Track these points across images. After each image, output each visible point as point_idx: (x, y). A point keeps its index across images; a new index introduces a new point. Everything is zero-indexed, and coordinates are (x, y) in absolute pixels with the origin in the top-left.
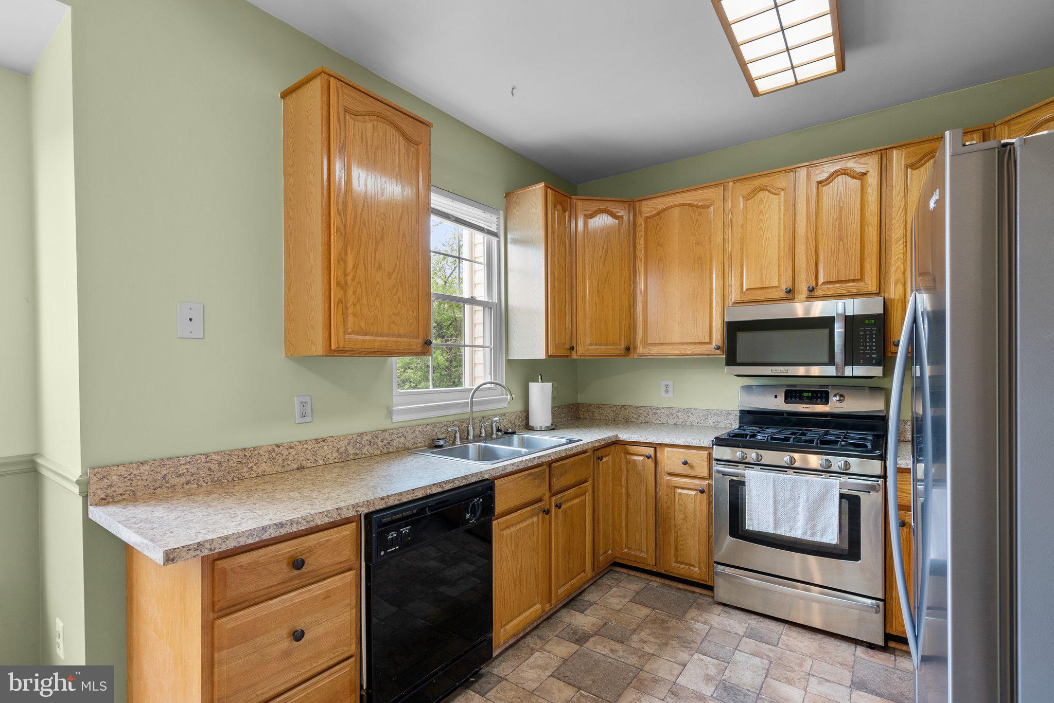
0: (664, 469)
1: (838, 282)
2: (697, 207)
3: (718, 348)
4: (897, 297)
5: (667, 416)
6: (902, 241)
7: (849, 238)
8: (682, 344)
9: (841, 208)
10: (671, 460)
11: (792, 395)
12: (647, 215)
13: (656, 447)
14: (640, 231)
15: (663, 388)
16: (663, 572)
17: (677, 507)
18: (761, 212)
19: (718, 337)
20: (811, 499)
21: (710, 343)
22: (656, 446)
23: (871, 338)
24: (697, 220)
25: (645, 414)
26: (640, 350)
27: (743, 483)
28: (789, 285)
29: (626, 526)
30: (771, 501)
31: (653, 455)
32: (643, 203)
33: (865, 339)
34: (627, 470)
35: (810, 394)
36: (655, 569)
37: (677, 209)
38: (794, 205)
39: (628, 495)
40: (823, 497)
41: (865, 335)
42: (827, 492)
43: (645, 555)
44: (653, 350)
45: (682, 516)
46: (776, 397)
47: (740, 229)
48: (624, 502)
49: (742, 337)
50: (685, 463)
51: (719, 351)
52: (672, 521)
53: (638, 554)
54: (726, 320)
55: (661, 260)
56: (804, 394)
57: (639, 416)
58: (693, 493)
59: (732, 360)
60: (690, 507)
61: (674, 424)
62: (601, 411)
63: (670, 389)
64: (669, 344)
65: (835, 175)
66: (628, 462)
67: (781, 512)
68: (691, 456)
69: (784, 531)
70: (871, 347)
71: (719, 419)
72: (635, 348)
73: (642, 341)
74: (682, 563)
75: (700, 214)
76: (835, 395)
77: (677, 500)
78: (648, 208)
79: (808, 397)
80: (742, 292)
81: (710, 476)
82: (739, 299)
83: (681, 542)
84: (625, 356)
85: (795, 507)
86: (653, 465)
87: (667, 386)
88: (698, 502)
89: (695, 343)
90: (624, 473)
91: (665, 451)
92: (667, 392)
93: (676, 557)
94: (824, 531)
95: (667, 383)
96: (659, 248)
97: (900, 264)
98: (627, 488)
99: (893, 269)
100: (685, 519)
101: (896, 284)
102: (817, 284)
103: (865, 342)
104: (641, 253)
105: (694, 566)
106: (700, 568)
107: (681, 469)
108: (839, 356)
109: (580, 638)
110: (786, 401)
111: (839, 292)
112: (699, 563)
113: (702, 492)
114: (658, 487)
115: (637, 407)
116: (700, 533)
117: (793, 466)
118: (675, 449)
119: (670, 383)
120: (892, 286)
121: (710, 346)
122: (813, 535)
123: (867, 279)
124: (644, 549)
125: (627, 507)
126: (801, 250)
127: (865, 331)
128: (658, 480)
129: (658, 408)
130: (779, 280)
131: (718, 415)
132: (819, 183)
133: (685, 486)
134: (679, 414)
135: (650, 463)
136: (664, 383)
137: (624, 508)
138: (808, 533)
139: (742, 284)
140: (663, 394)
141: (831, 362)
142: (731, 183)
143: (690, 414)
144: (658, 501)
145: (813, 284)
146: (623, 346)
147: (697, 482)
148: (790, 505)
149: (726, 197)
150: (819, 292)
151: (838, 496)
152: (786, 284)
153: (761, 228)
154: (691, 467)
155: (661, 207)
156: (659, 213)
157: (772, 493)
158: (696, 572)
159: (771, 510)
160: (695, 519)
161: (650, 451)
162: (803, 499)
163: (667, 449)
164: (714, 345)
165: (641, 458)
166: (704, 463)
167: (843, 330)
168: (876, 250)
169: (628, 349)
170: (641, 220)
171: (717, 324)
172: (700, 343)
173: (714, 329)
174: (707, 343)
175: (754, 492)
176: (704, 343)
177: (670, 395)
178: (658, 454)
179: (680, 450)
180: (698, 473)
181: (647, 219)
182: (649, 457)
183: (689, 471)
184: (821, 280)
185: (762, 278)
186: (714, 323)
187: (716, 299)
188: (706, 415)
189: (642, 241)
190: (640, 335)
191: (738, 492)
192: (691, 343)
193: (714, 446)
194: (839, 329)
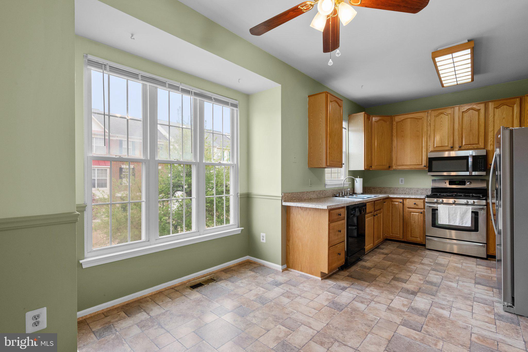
0: (407, 206)
1: (470, 144)
2: (417, 119)
3: (425, 166)
4: (491, 149)
5: (402, 191)
6: (492, 132)
7: (474, 130)
8: (411, 165)
9: (471, 121)
10: (409, 203)
11: (452, 182)
12: (397, 121)
13: (403, 200)
14: (394, 127)
15: (400, 181)
16: (406, 241)
17: (411, 219)
18: (441, 121)
19: (424, 162)
20: (462, 213)
21: (422, 165)
22: (403, 199)
23: (482, 163)
24: (417, 123)
25: (393, 190)
26: (394, 167)
27: (437, 210)
28: (452, 145)
29: (391, 226)
30: (447, 214)
31: (402, 202)
32: (396, 117)
34: (392, 207)
35: (458, 182)
36: (403, 240)
37: (409, 119)
38: (454, 119)
39: (392, 216)
41: (480, 162)
42: (467, 211)
43: (399, 236)
44: (400, 168)
45: (414, 222)
46: (446, 183)
47: (433, 126)
48: (391, 218)
49: (434, 162)
50: (415, 204)
51: (425, 167)
52: (410, 223)
53: (396, 235)
54: (428, 157)
55: (403, 136)
57: (391, 191)
58: (418, 214)
59: (430, 170)
60: (417, 218)
61: (405, 193)
62: (375, 190)
63: (403, 181)
64: (405, 165)
65: (469, 109)
66: (392, 205)
67: (451, 218)
68: (417, 201)
69: (452, 223)
70: (482, 165)
71: (423, 191)
72: (392, 167)
73: (395, 164)
74: (413, 237)
75: (418, 121)
76: (468, 182)
77: (411, 216)
78: (397, 119)
79: (457, 183)
80: (434, 147)
81: (424, 208)
82: (433, 150)
83: (413, 230)
84: (388, 169)
85: (456, 216)
86: (402, 205)
87: (402, 180)
88: (419, 216)
89: (416, 165)
90: (391, 208)
91: (407, 200)
92: (402, 182)
93: (411, 235)
94: (466, 223)
95: (402, 179)
96: (402, 132)
97: (492, 139)
98: (392, 213)
99: (489, 141)
100: (415, 222)
101: (490, 145)
102: (462, 145)
103: (480, 164)
104: (395, 134)
105: (418, 238)
106: (420, 238)
107: (413, 206)
108: (470, 169)
109: (387, 254)
110: (450, 184)
111: (470, 148)
112: (420, 237)
113: (421, 213)
114: (404, 212)
116: (420, 227)
117: (455, 203)
118: (411, 200)
119: (403, 179)
120: (489, 146)
121: (421, 166)
122: (462, 224)
123: (480, 144)
124: (398, 233)
125: (392, 220)
126: (456, 133)
127: (480, 160)
128: (404, 210)
129: (398, 188)
130: (448, 144)
131: (422, 190)
132: (463, 112)
133: (415, 212)
134: (407, 190)
135: (401, 205)
136: (400, 179)
137: (391, 220)
139: (434, 145)
140: (400, 183)
141: (468, 170)
142: (430, 111)
143: (411, 190)
144: (404, 217)
145: (461, 145)
146: (388, 166)
147: (419, 210)
148: (454, 215)
149: (428, 116)
150: (462, 148)
151: (471, 212)
152: (450, 146)
153: (441, 126)
154: (417, 205)
155: (402, 119)
156: (402, 121)
157: (448, 212)
158: (419, 240)
159: (448, 217)
160: (418, 222)
161: (401, 200)
162: (459, 213)
163: (408, 200)
164: (423, 165)
165: (397, 203)
166: (422, 204)
167: (472, 160)
168: (483, 134)
169: (390, 167)
170: (394, 123)
171: (424, 158)
172: (418, 165)
173: (423, 160)
174: (421, 165)
175: (441, 212)
176: (419, 165)
177: (403, 183)
178: (404, 201)
179: (413, 200)
180: (420, 207)
181: (397, 123)
182: (401, 202)
183: (416, 206)
184: (464, 144)
185: (442, 143)
186: (423, 158)
187: (424, 150)
188: (418, 190)
189: (395, 130)
190: (394, 162)
191: (434, 211)
192: (414, 165)
193: (426, 198)
194: (470, 160)
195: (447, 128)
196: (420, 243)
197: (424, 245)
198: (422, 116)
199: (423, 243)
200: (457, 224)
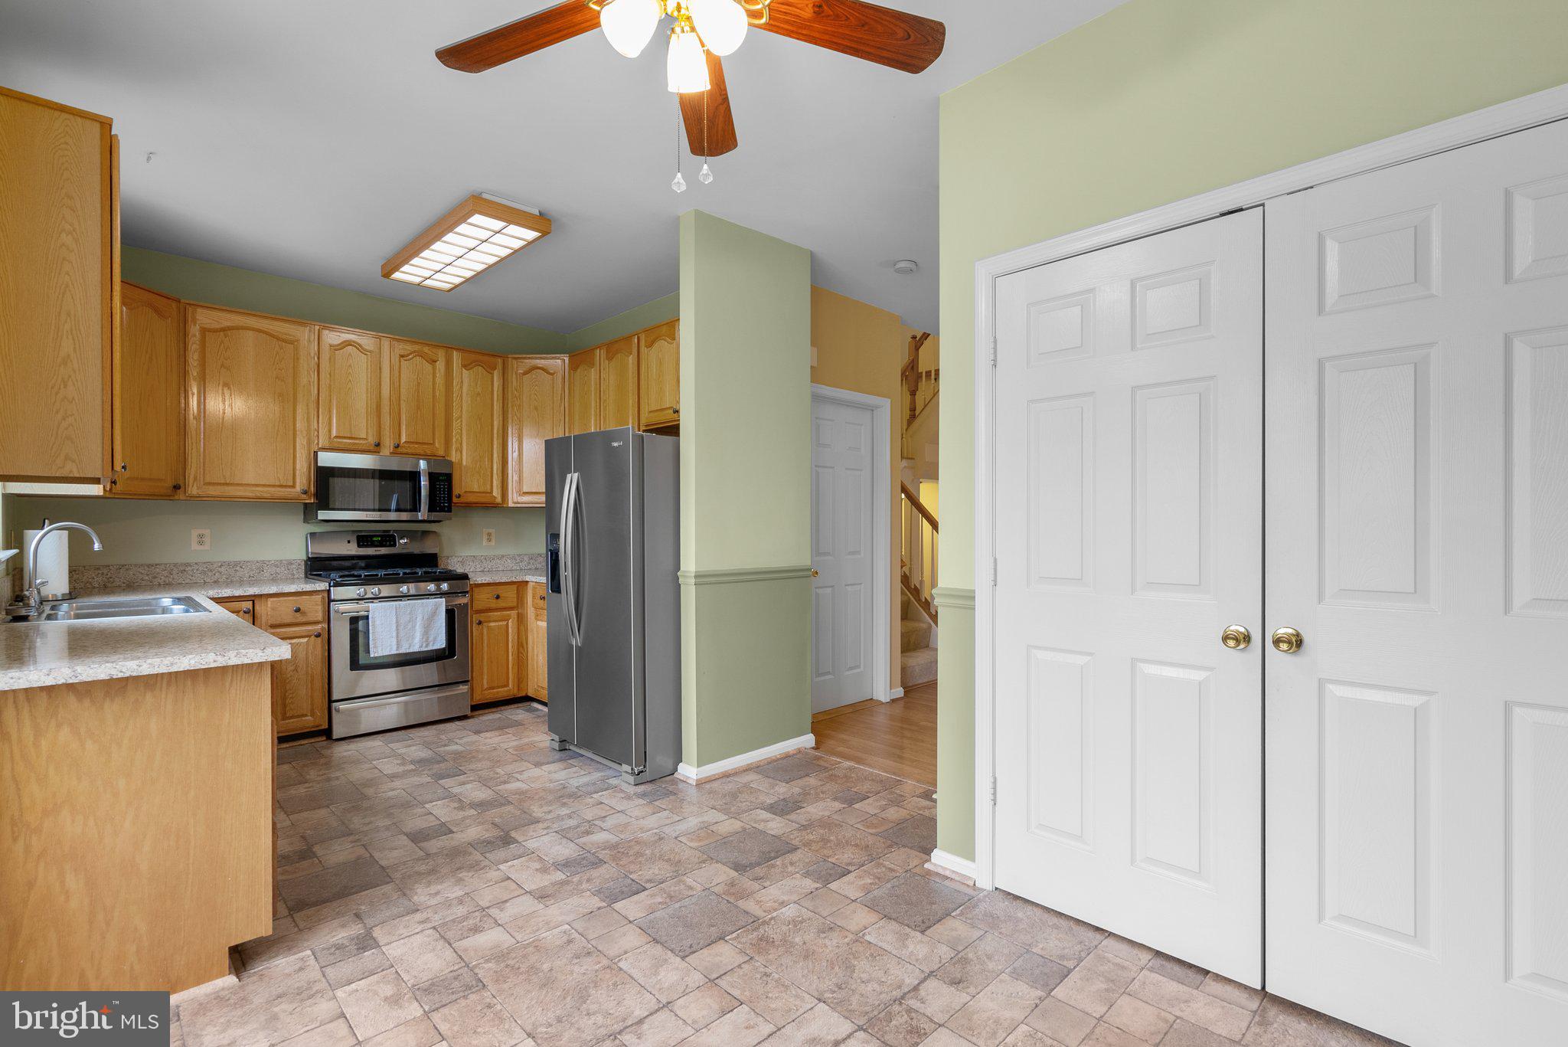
0: (266, 623)
1: (417, 443)
2: (278, 339)
3: (305, 492)
4: (456, 461)
5: (204, 573)
7: (424, 408)
8: (257, 485)
9: (417, 383)
11: (363, 540)
12: (204, 326)
13: (253, 601)
14: (193, 344)
15: (195, 539)
18: (350, 366)
19: (303, 480)
20: (426, 617)
21: (293, 486)
22: (253, 599)
23: (444, 491)
24: (277, 352)
25: (165, 573)
26: (193, 490)
27: (366, 618)
28: (376, 439)
30: (394, 627)
31: (251, 609)
32: (199, 310)
33: (440, 491)
35: (380, 539)
37: (251, 333)
38: (380, 369)
40: (434, 613)
41: (444, 488)
42: (437, 609)
44: (213, 491)
45: (293, 668)
46: (349, 542)
47: (328, 376)
49: (335, 483)
50: (298, 610)
51: (305, 496)
54: (315, 464)
56: (375, 539)
57: (155, 577)
58: (305, 640)
59: (321, 503)
61: (215, 582)
63: (207, 540)
64: (238, 485)
67: (402, 634)
68: (305, 602)
69: (404, 649)
70: (444, 497)
71: (278, 570)
72: (185, 487)
73: (195, 479)
74: (290, 717)
75: (281, 347)
76: (402, 538)
78: (206, 318)
79: (377, 542)
80: (329, 438)
82: (327, 445)
83: (291, 696)
85: (414, 627)
87: (201, 536)
88: (311, 647)
89: (274, 486)
91: (269, 603)
92: (201, 543)
94: (435, 640)
95: (201, 532)
96: (224, 370)
97: (458, 436)
99: (454, 440)
100: (296, 670)
101: (456, 451)
102: (400, 441)
103: (440, 493)
104: (194, 370)
105: (306, 715)
106: (313, 714)
107: (289, 618)
108: (424, 505)
110: (356, 546)
111: (418, 451)
113: (318, 636)
115: (149, 566)
116: (312, 680)
117: (408, 594)
118: (281, 599)
119: (207, 532)
120: (454, 452)
121: (292, 490)
122: (427, 646)
123: (436, 445)
126: (385, 409)
127: (440, 485)
129: (188, 565)
130: (367, 432)
132: (402, 356)
133: (295, 635)
134: (222, 569)
136: (195, 533)
138: (424, 645)
139: (330, 431)
140: (195, 546)
141: (415, 509)
142: (317, 327)
143: (238, 568)
145: (397, 442)
146: (170, 483)
147: (310, 628)
148: (409, 627)
149: (312, 339)
150: (399, 450)
151: (444, 612)
152: (372, 440)
153: (349, 380)
154: (304, 614)
155: (229, 324)
156: (223, 330)
157: (395, 620)
158: (307, 721)
159: (394, 634)
160: (307, 667)
161: (248, 605)
162: (419, 618)
163: (271, 600)
164: (298, 488)
166: (319, 607)
167: (427, 483)
168: (443, 423)
169: (176, 487)
170: (194, 330)
171: (302, 466)
172: (281, 486)
173: (298, 472)
174: (290, 487)
175: (378, 622)
176: (286, 486)
177: (206, 547)
178: (257, 607)
179: (291, 598)
180: (311, 617)
181: (204, 331)
182: (245, 612)
183: (301, 618)
184: (403, 439)
185: (351, 429)
186: (298, 466)
187: (301, 441)
188: (261, 566)
189: (196, 357)
190: (192, 471)
191: (358, 626)
192: (269, 486)
193: (332, 588)
194: (424, 482)
195: (365, 390)
196: (313, 729)
197: (327, 733)
198: (294, 337)
199: (320, 728)
200: (416, 648)
